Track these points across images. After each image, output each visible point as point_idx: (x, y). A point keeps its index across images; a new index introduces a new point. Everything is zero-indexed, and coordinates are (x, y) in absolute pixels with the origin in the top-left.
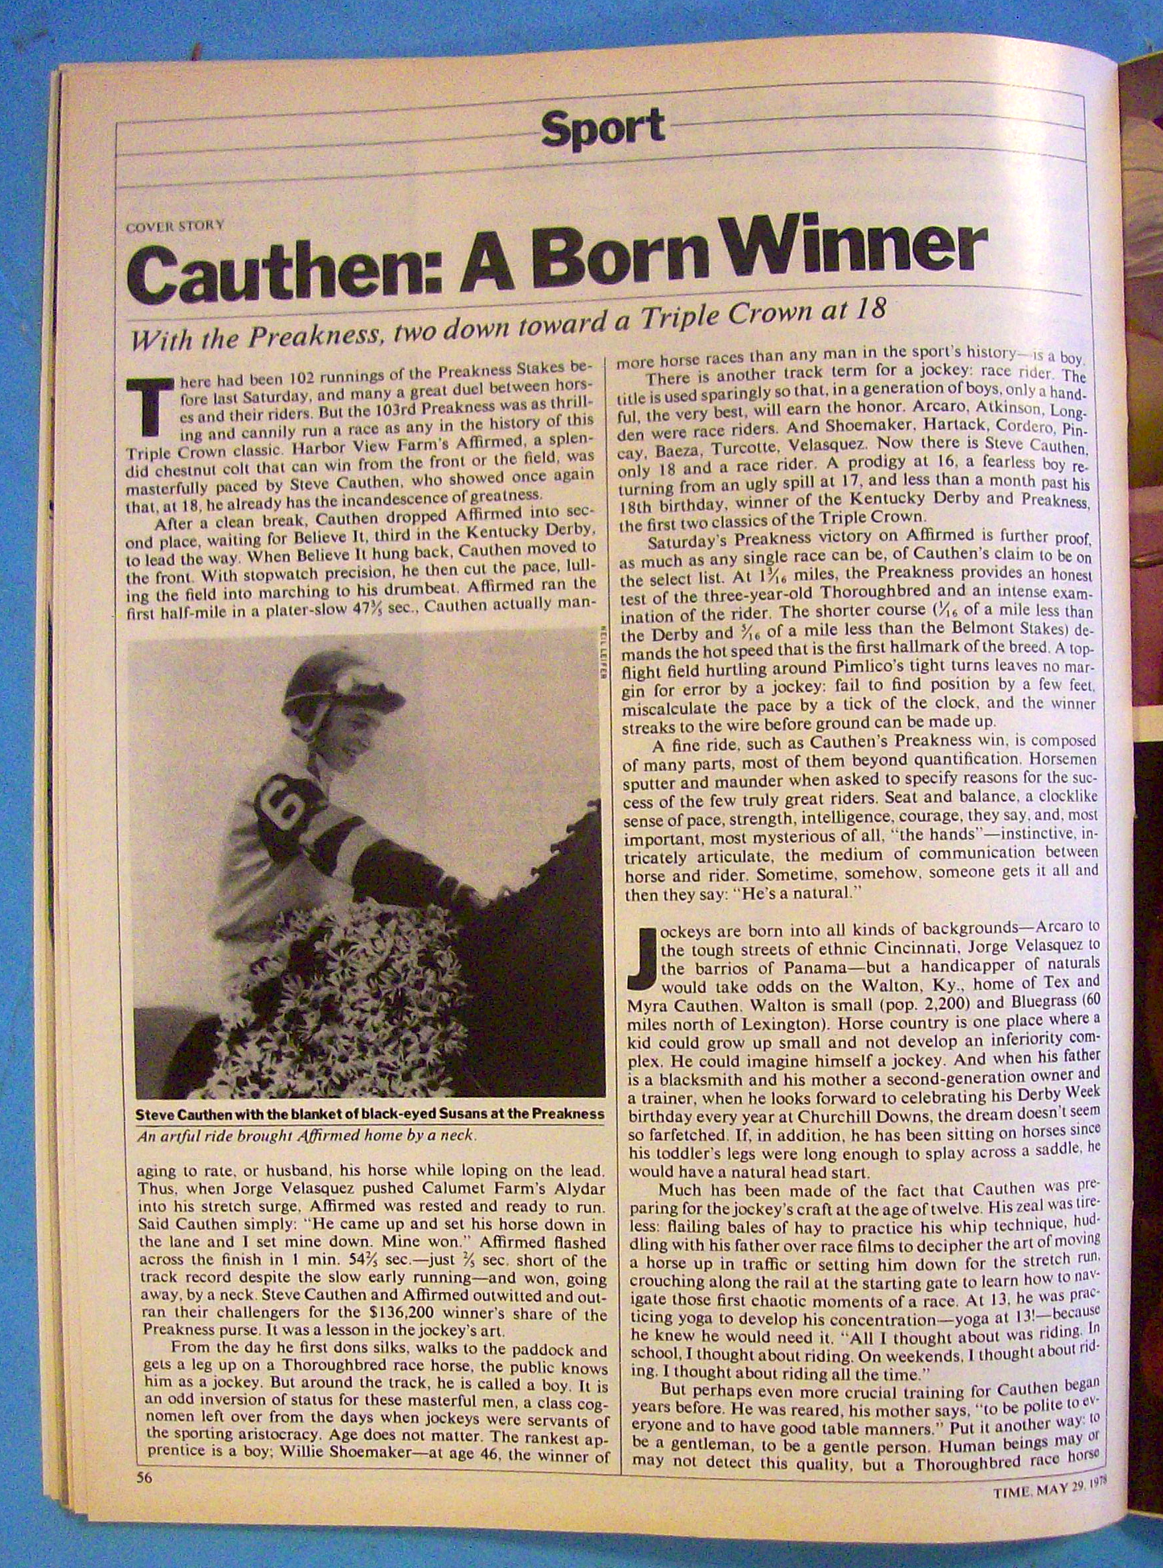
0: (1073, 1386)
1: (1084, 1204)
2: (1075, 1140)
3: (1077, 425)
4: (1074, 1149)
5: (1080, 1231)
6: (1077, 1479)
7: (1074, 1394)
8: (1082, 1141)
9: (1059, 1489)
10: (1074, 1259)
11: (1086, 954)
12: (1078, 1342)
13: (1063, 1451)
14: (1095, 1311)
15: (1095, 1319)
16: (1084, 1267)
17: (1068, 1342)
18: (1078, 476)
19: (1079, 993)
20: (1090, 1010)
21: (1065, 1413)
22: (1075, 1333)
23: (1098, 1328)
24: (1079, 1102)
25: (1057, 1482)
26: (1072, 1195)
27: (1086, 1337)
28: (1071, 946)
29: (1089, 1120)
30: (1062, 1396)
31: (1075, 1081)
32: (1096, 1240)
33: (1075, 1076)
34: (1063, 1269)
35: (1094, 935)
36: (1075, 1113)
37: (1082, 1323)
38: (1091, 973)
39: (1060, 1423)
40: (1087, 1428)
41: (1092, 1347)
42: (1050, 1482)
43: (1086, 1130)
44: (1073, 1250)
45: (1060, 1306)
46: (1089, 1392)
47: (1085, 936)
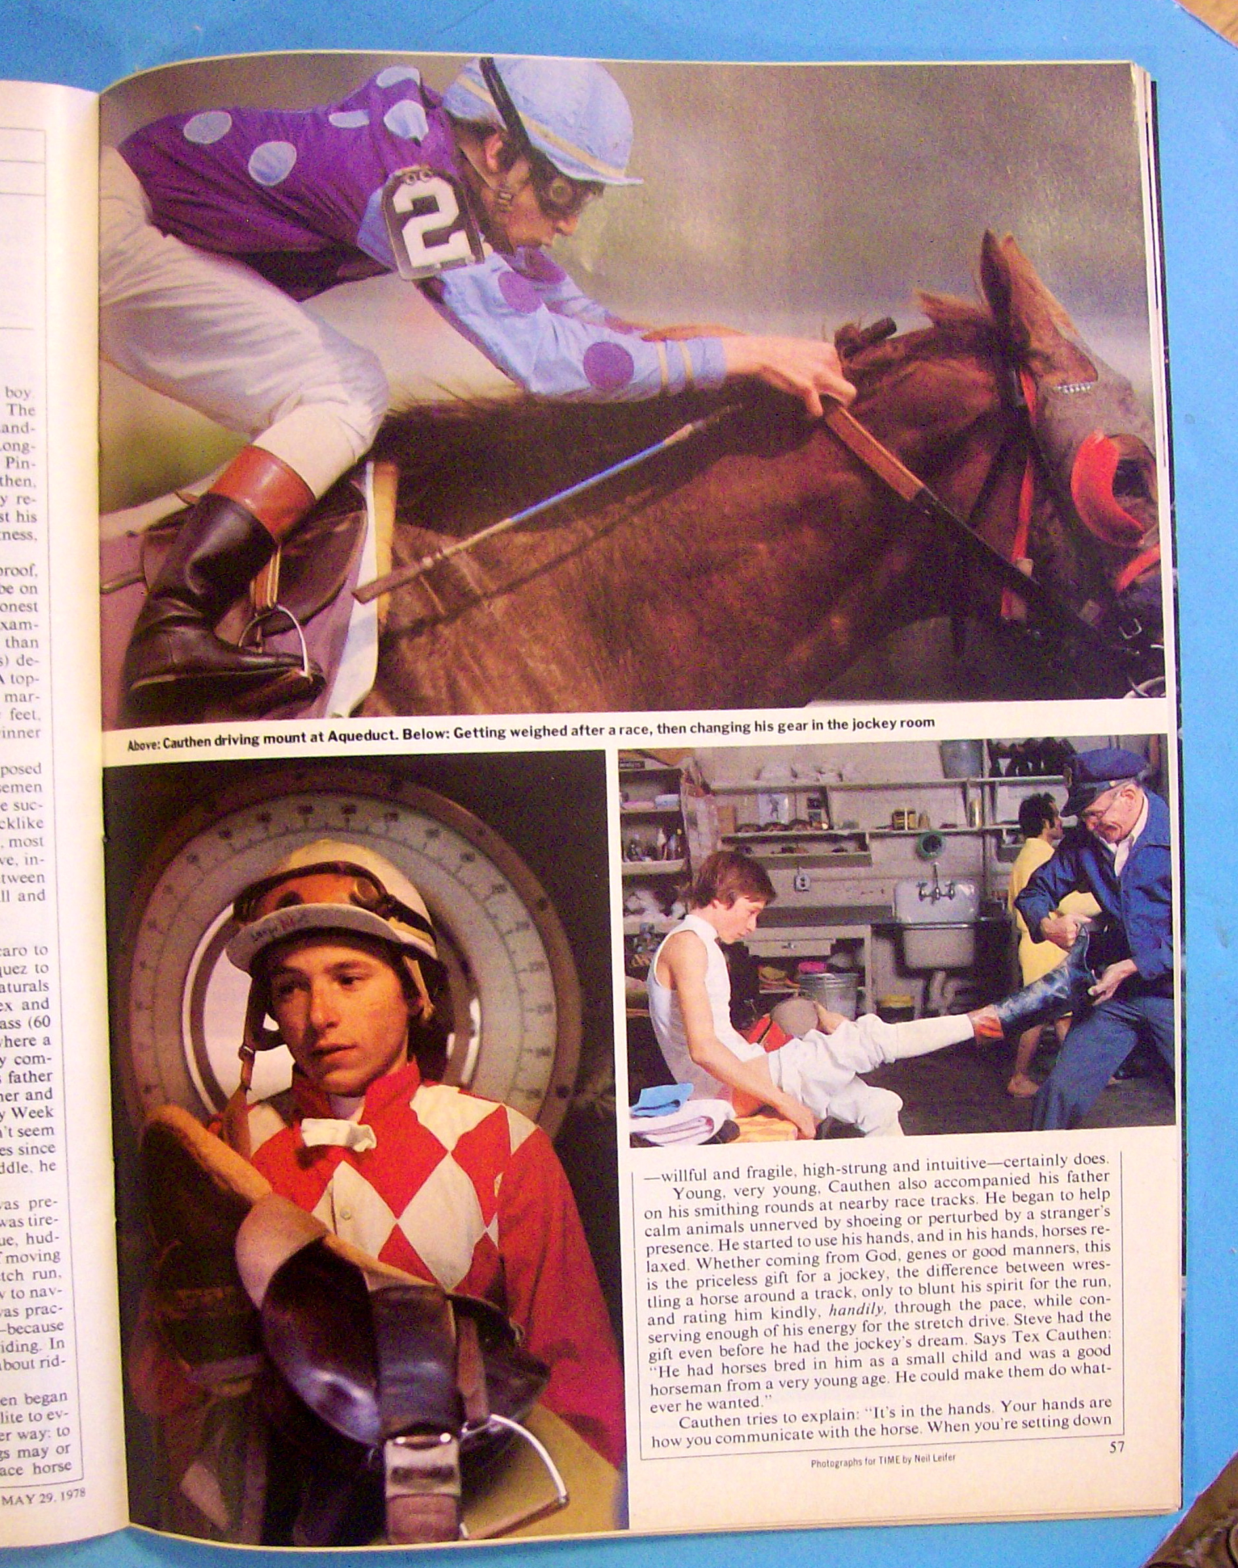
0: (34, 1400)
1: (38, 1222)
2: (23, 1160)
3: (22, 457)
4: (24, 1169)
5: (34, 1249)
6: (46, 1491)
7: (36, 1408)
8: (32, 1161)
9: (25, 1500)
10: (28, 1276)
11: (31, 977)
12: (37, 1358)
13: (27, 1463)
14: (58, 1327)
15: (57, 1335)
16: (39, 1284)
17: (25, 1357)
18: (22, 508)
19: (24, 1017)
20: (40, 1033)
21: (27, 1426)
22: (34, 1348)
23: (61, 1344)
24: (26, 1123)
25: (22, 1493)
26: (23, 1213)
27: (47, 1352)
28: (13, 971)
29: (39, 1141)
30: (23, 1409)
31: (22, 1102)
32: (56, 1258)
33: (22, 1097)
34: (17, 1285)
35: (41, 960)
36: (22, 1133)
37: (42, 1339)
38: (39, 996)
39: (22, 1436)
40: (54, 1442)
41: (56, 1362)
42: (17, 1494)
43: (36, 1150)
44: (27, 1268)
45: (14, 1322)
46: (53, 1407)
47: (30, 960)
